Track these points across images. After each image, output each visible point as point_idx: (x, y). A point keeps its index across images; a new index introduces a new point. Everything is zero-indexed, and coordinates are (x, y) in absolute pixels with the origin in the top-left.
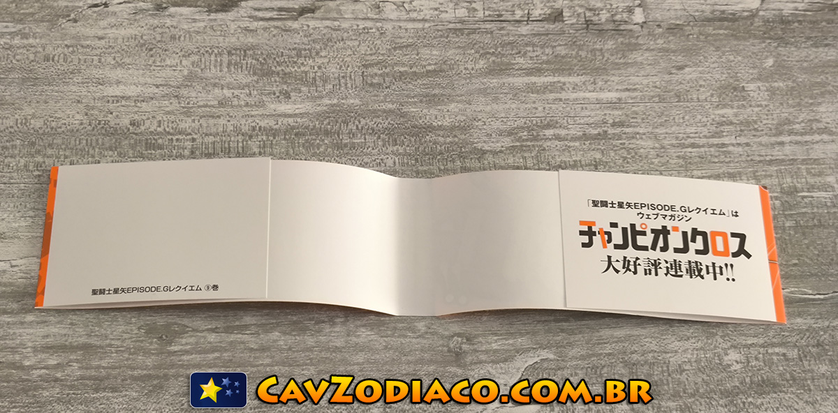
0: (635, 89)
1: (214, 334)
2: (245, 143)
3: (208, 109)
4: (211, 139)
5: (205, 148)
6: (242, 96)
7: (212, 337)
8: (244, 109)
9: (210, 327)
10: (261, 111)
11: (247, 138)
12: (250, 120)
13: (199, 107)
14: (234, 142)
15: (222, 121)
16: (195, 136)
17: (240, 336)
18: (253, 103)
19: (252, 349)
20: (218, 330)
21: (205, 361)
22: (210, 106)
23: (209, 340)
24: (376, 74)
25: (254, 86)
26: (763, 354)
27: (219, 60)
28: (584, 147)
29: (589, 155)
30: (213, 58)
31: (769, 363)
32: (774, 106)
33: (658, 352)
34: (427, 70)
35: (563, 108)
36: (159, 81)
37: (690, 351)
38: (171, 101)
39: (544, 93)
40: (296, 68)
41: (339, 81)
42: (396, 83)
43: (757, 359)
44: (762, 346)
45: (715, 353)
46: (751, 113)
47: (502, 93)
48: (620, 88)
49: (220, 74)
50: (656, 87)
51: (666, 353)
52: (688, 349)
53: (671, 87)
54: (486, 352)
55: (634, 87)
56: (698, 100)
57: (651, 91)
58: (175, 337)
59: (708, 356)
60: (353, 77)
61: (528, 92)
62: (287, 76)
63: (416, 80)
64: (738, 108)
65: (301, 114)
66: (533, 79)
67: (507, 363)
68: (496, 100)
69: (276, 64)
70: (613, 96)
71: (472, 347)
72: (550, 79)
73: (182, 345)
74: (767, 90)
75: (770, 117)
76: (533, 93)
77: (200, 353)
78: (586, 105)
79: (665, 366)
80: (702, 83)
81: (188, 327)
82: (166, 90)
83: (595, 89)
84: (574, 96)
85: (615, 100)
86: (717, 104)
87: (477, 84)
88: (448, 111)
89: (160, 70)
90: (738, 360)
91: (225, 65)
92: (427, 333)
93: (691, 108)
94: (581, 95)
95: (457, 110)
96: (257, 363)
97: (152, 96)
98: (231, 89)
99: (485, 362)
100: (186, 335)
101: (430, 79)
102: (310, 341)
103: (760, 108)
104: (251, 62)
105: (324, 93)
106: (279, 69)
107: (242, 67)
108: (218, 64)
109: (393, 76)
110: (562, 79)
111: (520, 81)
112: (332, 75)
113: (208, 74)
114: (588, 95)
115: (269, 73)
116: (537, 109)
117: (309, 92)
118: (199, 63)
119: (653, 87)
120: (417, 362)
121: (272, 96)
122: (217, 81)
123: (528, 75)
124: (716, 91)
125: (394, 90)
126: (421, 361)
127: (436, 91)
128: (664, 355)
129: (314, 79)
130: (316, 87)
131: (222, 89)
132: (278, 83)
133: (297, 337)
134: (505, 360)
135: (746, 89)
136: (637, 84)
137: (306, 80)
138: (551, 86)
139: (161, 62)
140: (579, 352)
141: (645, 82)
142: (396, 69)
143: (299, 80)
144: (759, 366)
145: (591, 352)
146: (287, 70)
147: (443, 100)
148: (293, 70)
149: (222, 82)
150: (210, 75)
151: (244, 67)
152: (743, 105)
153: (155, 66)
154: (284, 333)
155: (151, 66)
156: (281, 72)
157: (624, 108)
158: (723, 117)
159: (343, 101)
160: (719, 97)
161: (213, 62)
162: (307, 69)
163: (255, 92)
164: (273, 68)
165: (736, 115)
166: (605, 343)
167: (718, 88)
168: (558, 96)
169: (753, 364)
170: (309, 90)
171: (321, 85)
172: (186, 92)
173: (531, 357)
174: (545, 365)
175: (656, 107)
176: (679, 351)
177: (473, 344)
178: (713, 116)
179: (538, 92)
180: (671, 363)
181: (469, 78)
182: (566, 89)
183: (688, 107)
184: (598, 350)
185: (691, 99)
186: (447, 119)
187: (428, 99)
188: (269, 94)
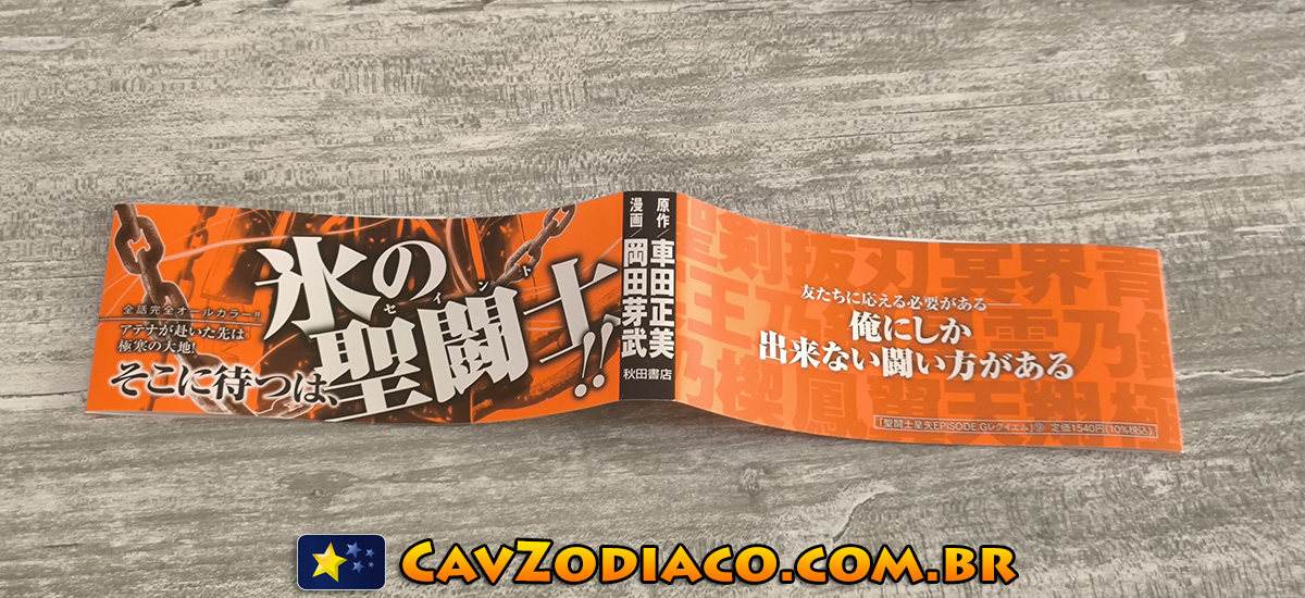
0: (986, 87)
1: (391, 484)
2: (417, 197)
3: (359, 149)
4: (367, 193)
5: (359, 208)
6: (408, 127)
7: (389, 490)
8: (413, 146)
9: (384, 474)
10: (438, 148)
11: (421, 189)
12: (423, 162)
13: (346, 146)
14: (401, 196)
15: (381, 166)
16: (343, 191)
17: (430, 485)
18: (426, 137)
19: (449, 504)
20: (396, 479)
21: (380, 525)
22: (361, 145)
23: (384, 494)
24: (604, 84)
25: (425, 111)
26: (1200, 469)
27: (370, 75)
28: (918, 176)
29: (926, 188)
30: (361, 72)
31: (1209, 482)
32: (1191, 102)
33: (1047, 475)
34: (679, 75)
35: (883, 120)
36: (284, 112)
37: (1093, 470)
38: (303, 140)
39: (853, 99)
40: (485, 81)
41: (551, 96)
42: (634, 96)
43: (1191, 476)
44: (1198, 457)
45: (1130, 472)
46: (1158, 113)
47: (792, 103)
48: (964, 86)
49: (373, 97)
50: (1017, 82)
51: (1058, 475)
52: (1089, 468)
53: (1039, 82)
54: (795, 488)
55: (985, 84)
56: (1080, 98)
57: (1011, 88)
58: (334, 493)
59: (1120, 476)
60: (570, 91)
61: (831, 100)
62: (474, 93)
63: (664, 90)
64: (1139, 106)
65: (497, 149)
66: (837, 80)
67: (826, 504)
68: (783, 113)
69: (455, 77)
70: (954, 98)
71: (773, 483)
72: (862, 78)
73: (346, 503)
74: (1179, 79)
75: (1185, 118)
76: (837, 101)
77: (372, 513)
78: (916, 115)
79: (1058, 494)
80: (1083, 72)
81: (352, 476)
82: (295, 125)
83: (928, 89)
84: (898, 101)
85: (958, 105)
86: (1107, 102)
87: (754, 90)
88: (714, 133)
89: (284, 95)
90: (1165, 479)
91: (380, 82)
92: (705, 465)
93: (1071, 110)
94: (908, 99)
95: (727, 131)
96: (458, 524)
97: (274, 134)
98: (392, 117)
99: (795, 503)
100: (350, 488)
101: (684, 87)
102: (535, 487)
103: (1171, 106)
104: (419, 76)
105: (530, 116)
106: (460, 83)
107: (405, 84)
108: (370, 81)
109: (630, 86)
110: (879, 78)
111: (816, 84)
112: (539, 89)
113: (355, 96)
114: (918, 99)
115: (446, 91)
116: (844, 123)
117: (507, 116)
118: (342, 81)
119: (1013, 82)
120: (693, 510)
121: (453, 125)
122: (370, 106)
123: (827, 73)
124: (1105, 83)
125: (633, 107)
126: (700, 508)
127: (695, 105)
128: (1056, 478)
129: (513, 95)
130: (518, 107)
131: (378, 118)
132: (460, 106)
133: (515, 482)
134: (824, 499)
135: (1148, 78)
136: (990, 79)
137: (502, 99)
138: (864, 88)
139: (284, 82)
140: (931, 481)
141: (1001, 75)
142: (633, 74)
143: (491, 98)
144: (1196, 486)
145: (948, 480)
146: (473, 85)
147: (706, 118)
148: (481, 84)
149: (377, 108)
150: (358, 99)
151: (409, 85)
152: (1146, 103)
153: (276, 89)
154: (495, 477)
155: (270, 89)
156: (463, 89)
157: (971, 116)
158: (1118, 121)
159: (558, 127)
160: (1110, 92)
161: (361, 79)
162: (502, 81)
163: (428, 121)
164: (452, 83)
165: (1136, 118)
166: (969, 466)
167: (1108, 79)
168: (875, 102)
169: (1187, 484)
170: (507, 113)
171: (524, 105)
172: (325, 126)
173: (861, 492)
174: (883, 503)
175: (1020, 112)
176: (1078, 471)
177: (775, 478)
178: (1103, 122)
179: (844, 99)
180: (1067, 490)
181: (742, 83)
182: (886, 92)
183: (1066, 110)
184: (958, 476)
185: (1070, 97)
186: (714, 145)
187: (683, 117)
188: (448, 122)
